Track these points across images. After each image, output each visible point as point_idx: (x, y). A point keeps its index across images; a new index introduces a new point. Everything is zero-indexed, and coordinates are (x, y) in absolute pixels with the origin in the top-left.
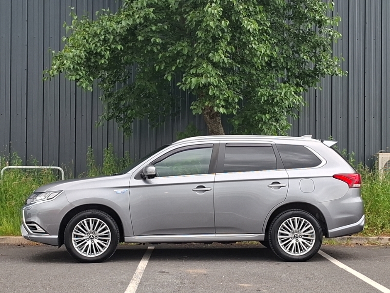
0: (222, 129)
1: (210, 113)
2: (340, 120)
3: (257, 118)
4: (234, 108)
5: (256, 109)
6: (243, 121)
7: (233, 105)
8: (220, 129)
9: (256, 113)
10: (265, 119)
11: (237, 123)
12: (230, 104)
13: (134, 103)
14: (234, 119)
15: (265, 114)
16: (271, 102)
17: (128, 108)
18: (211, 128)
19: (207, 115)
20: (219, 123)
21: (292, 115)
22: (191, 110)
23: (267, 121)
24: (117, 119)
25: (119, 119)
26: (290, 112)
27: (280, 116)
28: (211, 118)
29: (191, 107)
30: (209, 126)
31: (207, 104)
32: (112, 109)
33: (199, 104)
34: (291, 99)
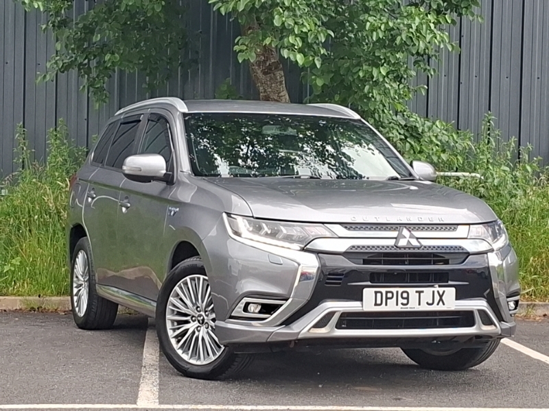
0: (285, 94)
1: (265, 61)
2: (505, 81)
3: (361, 74)
4: (316, 53)
5: (360, 57)
6: (332, 79)
7: (315, 47)
8: (282, 94)
9: (359, 64)
10: (378, 76)
11: (320, 82)
12: (310, 46)
13: (117, 41)
14: (314, 75)
15: (378, 66)
16: (390, 42)
17: (104, 48)
18: (265, 91)
19: (259, 66)
20: (281, 82)
21: (425, 70)
22: (236, 53)
23: (381, 80)
24: (79, 69)
25: (84, 69)
26: (421, 63)
27: (405, 71)
28: (265, 73)
29: (236, 48)
30: (261, 88)
31: (267, 41)
32: (73, 50)
33: (250, 42)
34: (429, 37)
